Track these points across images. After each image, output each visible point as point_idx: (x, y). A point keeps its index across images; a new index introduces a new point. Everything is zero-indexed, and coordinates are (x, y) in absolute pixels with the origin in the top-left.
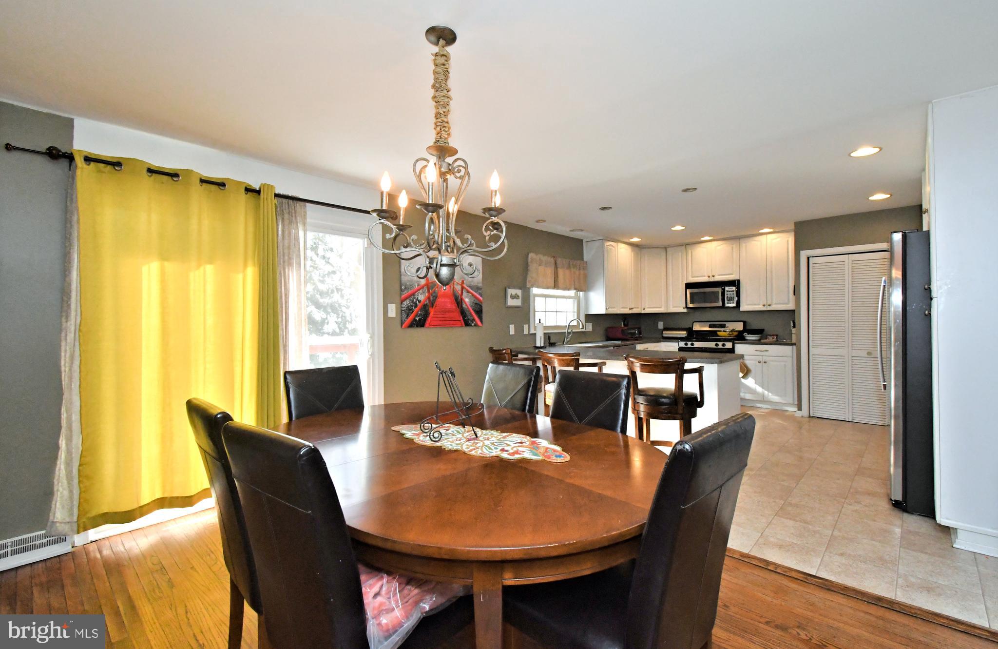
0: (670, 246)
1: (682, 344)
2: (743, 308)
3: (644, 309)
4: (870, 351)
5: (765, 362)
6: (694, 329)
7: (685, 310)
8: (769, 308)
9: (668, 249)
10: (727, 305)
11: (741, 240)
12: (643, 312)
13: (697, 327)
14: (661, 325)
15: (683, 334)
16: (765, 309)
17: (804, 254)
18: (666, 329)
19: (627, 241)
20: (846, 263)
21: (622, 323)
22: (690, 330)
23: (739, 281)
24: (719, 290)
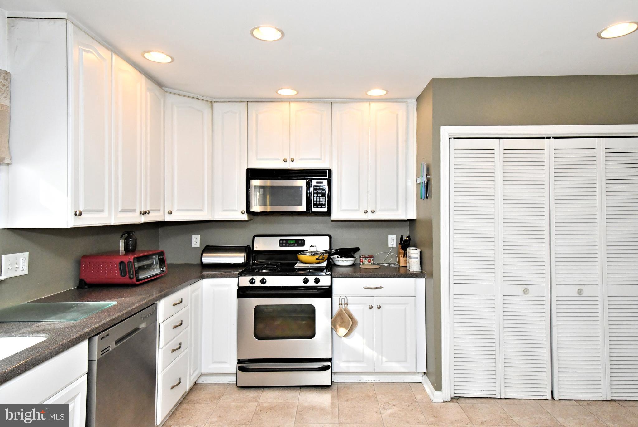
0: (219, 100)
1: (245, 281)
2: (335, 216)
3: (171, 213)
4: (525, 287)
5: (379, 308)
6: (255, 249)
7: (245, 217)
8: (373, 217)
9: (215, 105)
10: (314, 210)
11: (335, 105)
12: (168, 218)
13: (261, 245)
14: (196, 241)
15: (239, 258)
16: (365, 217)
17: (446, 131)
18: (208, 249)
19: (136, 56)
20: (496, 152)
21: (122, 243)
22: (249, 251)
23: (330, 171)
24: (302, 183)
